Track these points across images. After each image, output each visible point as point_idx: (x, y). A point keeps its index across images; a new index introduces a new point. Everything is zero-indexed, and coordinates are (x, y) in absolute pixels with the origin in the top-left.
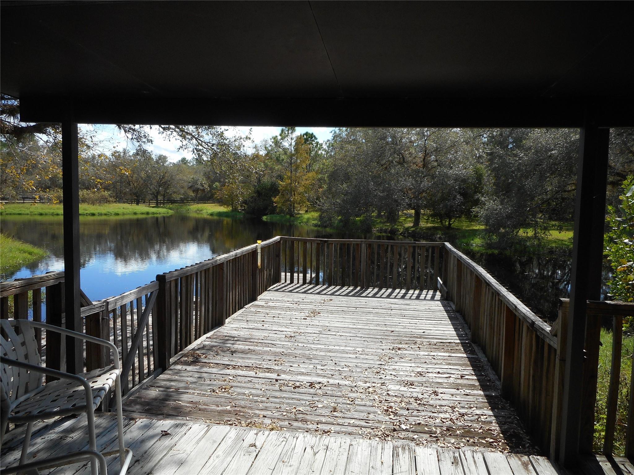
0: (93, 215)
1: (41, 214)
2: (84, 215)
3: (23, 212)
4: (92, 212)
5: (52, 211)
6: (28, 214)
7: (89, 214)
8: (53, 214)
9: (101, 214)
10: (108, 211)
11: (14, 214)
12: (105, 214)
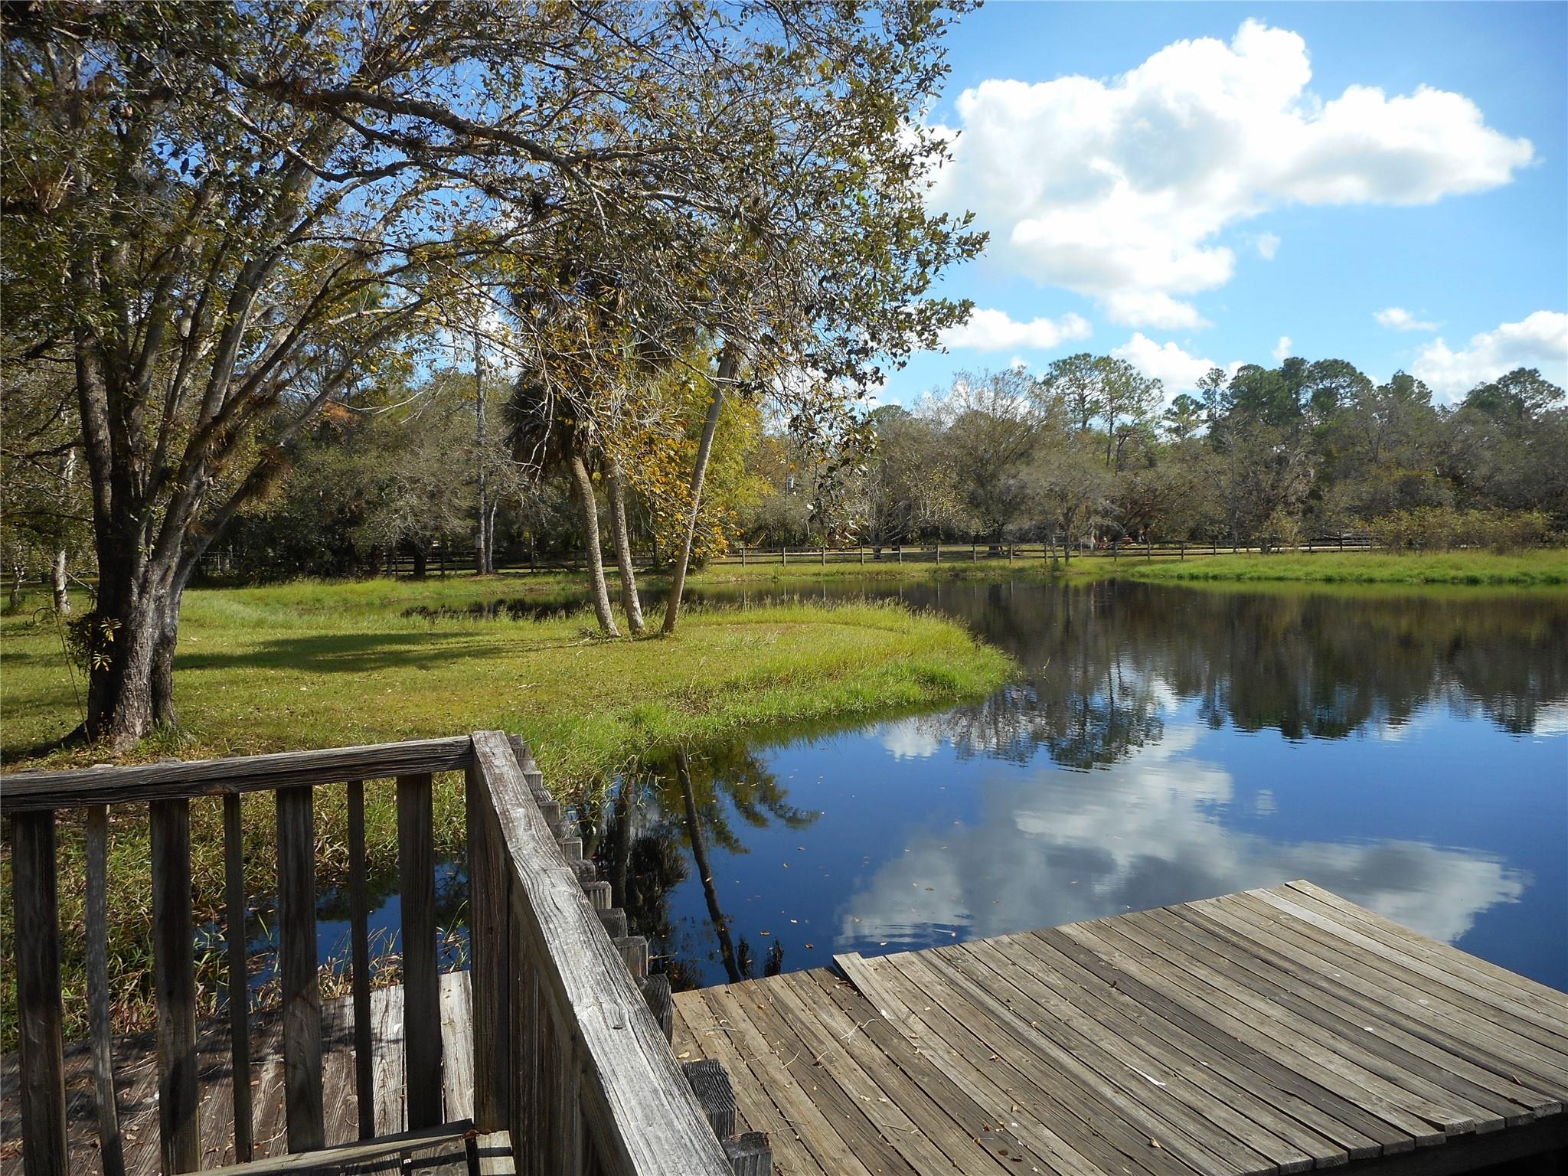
0: (1473, 581)
1: (1329, 580)
2: (1445, 581)
3: (1289, 574)
4: (1470, 574)
5: (1357, 571)
6: (1298, 579)
7: (1461, 581)
8: (1359, 580)
9: (1498, 581)
10: (1525, 570)
11: (1267, 579)
12: (1514, 581)
